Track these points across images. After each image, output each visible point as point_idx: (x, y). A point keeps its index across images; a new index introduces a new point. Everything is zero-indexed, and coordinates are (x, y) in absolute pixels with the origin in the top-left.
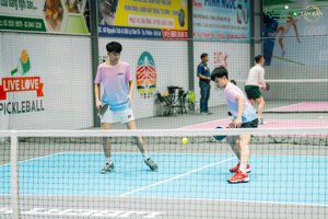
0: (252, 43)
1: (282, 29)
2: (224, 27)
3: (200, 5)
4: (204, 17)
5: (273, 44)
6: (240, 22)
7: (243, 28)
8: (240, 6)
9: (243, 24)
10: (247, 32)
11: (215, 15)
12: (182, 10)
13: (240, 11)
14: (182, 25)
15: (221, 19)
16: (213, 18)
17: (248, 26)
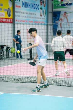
0: (47, 25)
1: (61, 19)
2: (33, 18)
3: (20, 7)
4: (22, 13)
5: (57, 26)
6: (41, 16)
7: (43, 19)
8: (41, 9)
9: (43, 17)
10: (45, 21)
11: (28, 12)
12: (9, 9)
13: (41, 11)
14: (9, 16)
15: (31, 14)
16: (27, 13)
17: (46, 17)
